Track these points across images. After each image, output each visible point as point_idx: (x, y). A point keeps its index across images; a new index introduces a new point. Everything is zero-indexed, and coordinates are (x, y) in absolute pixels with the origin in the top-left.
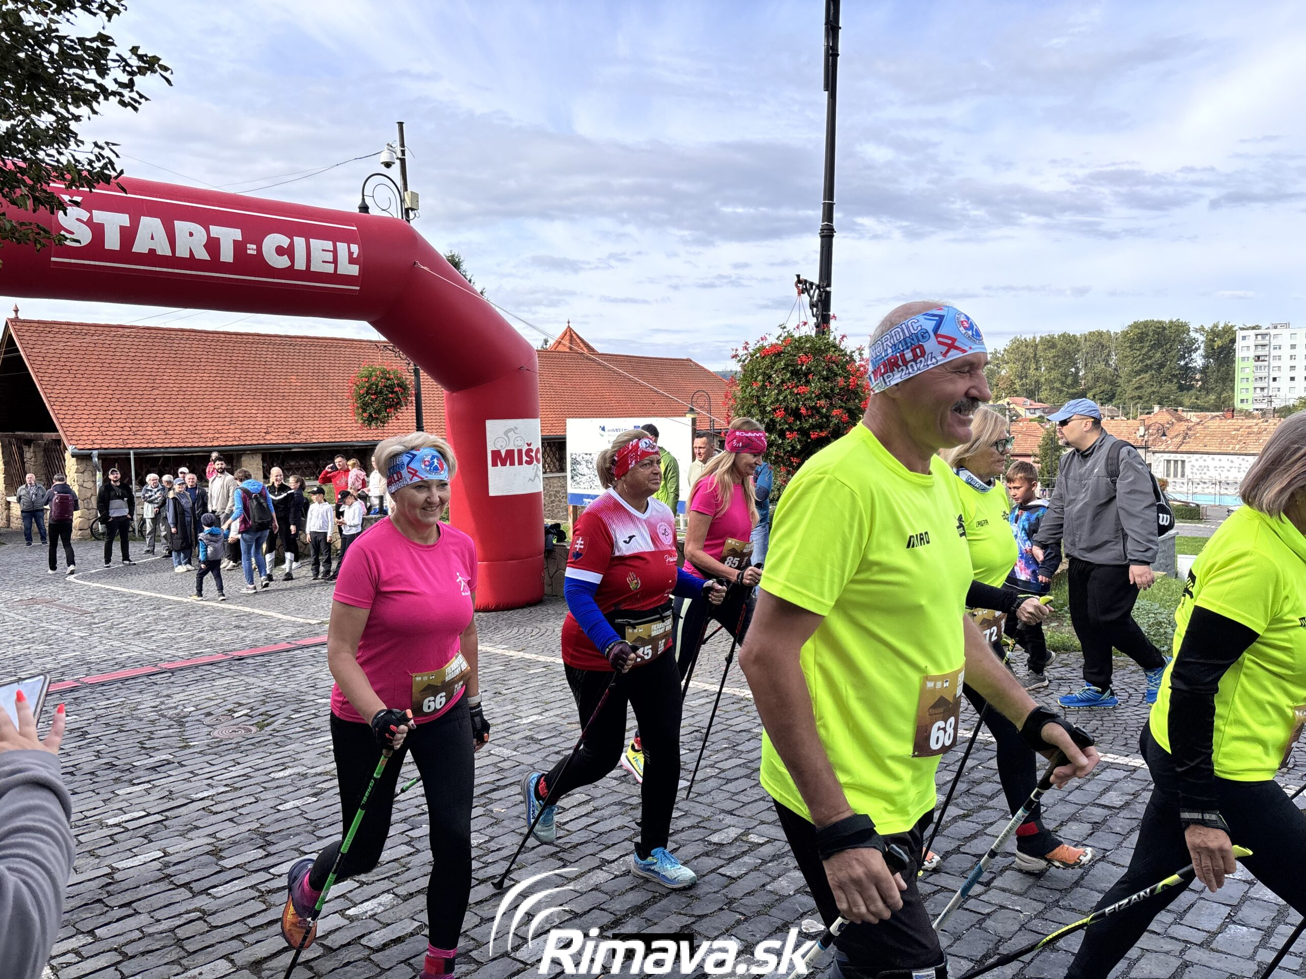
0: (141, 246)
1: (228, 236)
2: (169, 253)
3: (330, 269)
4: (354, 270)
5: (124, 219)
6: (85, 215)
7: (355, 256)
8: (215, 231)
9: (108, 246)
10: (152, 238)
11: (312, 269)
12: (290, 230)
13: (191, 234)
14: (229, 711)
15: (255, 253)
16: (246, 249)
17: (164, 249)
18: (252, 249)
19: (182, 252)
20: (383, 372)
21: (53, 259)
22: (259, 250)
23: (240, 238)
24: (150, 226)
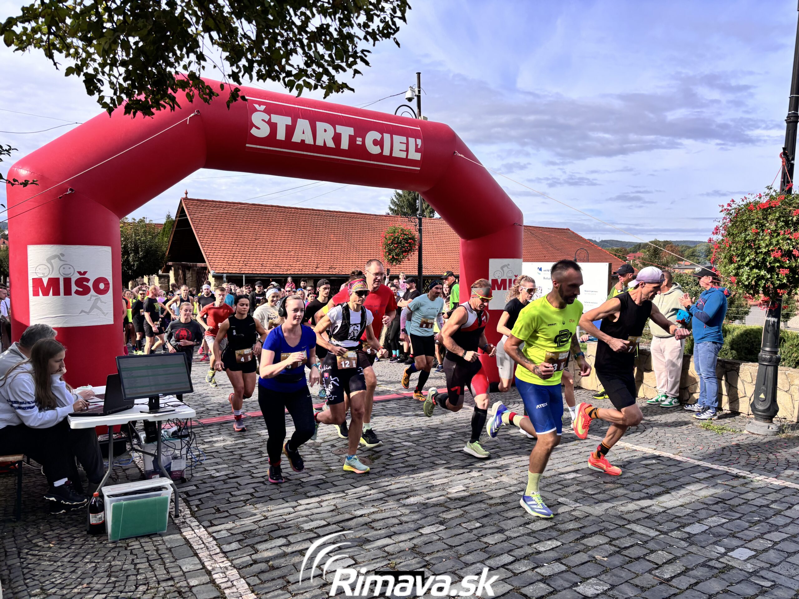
0: (296, 138)
1: (346, 132)
2: (312, 143)
3: (403, 155)
4: (417, 156)
6: (267, 117)
7: (419, 147)
8: (340, 129)
9: (278, 137)
10: (303, 133)
11: (393, 155)
12: (382, 129)
13: (325, 131)
15: (360, 143)
16: (356, 141)
17: (309, 141)
18: (359, 141)
19: (319, 143)
20: (402, 230)
21: (247, 145)
22: (363, 142)
23: (353, 134)
24: (303, 125)
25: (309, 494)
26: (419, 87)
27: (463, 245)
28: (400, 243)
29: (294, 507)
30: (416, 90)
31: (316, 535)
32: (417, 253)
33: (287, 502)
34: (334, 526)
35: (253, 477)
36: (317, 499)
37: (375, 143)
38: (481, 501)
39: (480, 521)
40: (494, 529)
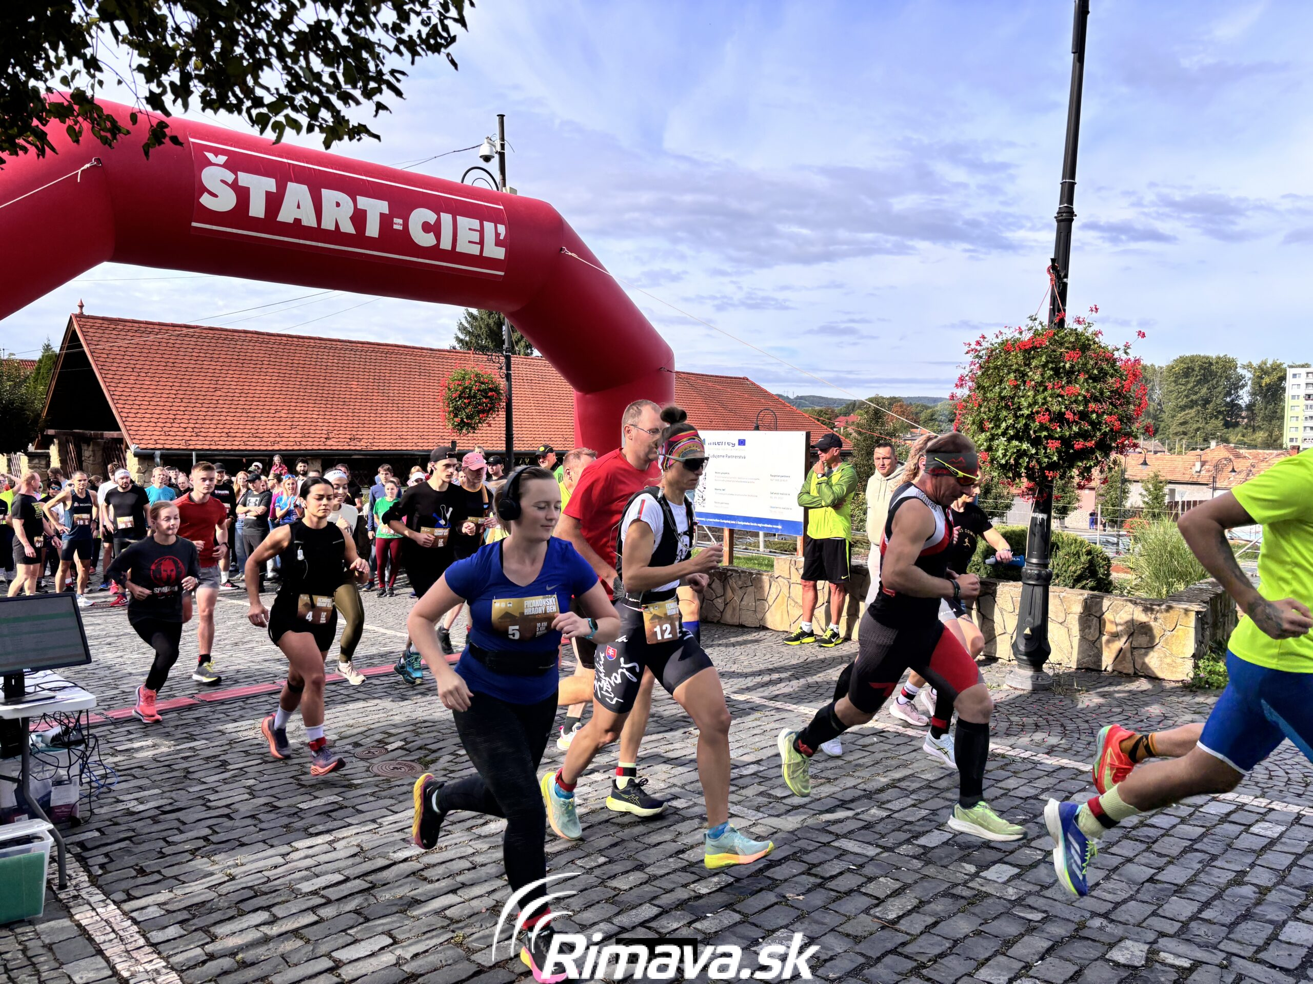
0: (286, 215)
1: (375, 208)
2: (315, 225)
3: (475, 250)
4: (499, 253)
5: (270, 184)
6: (230, 177)
7: (502, 237)
8: (363, 202)
9: (252, 213)
10: (299, 207)
11: (458, 249)
12: (437, 206)
13: (338, 205)
14: (380, 741)
15: (401, 228)
16: (392, 223)
17: (309, 221)
18: (398, 224)
19: (328, 224)
20: (477, 375)
21: (194, 224)
22: (406, 225)
23: (387, 212)
24: (297, 193)
25: (311, 830)
26: (502, 139)
27: (580, 401)
28: (475, 397)
29: (283, 856)
30: (498, 143)
31: (323, 901)
32: (503, 414)
33: (272, 846)
34: (357, 881)
35: (209, 808)
36: (328, 837)
37: (427, 227)
38: (607, 821)
39: (606, 853)
40: (629, 865)
